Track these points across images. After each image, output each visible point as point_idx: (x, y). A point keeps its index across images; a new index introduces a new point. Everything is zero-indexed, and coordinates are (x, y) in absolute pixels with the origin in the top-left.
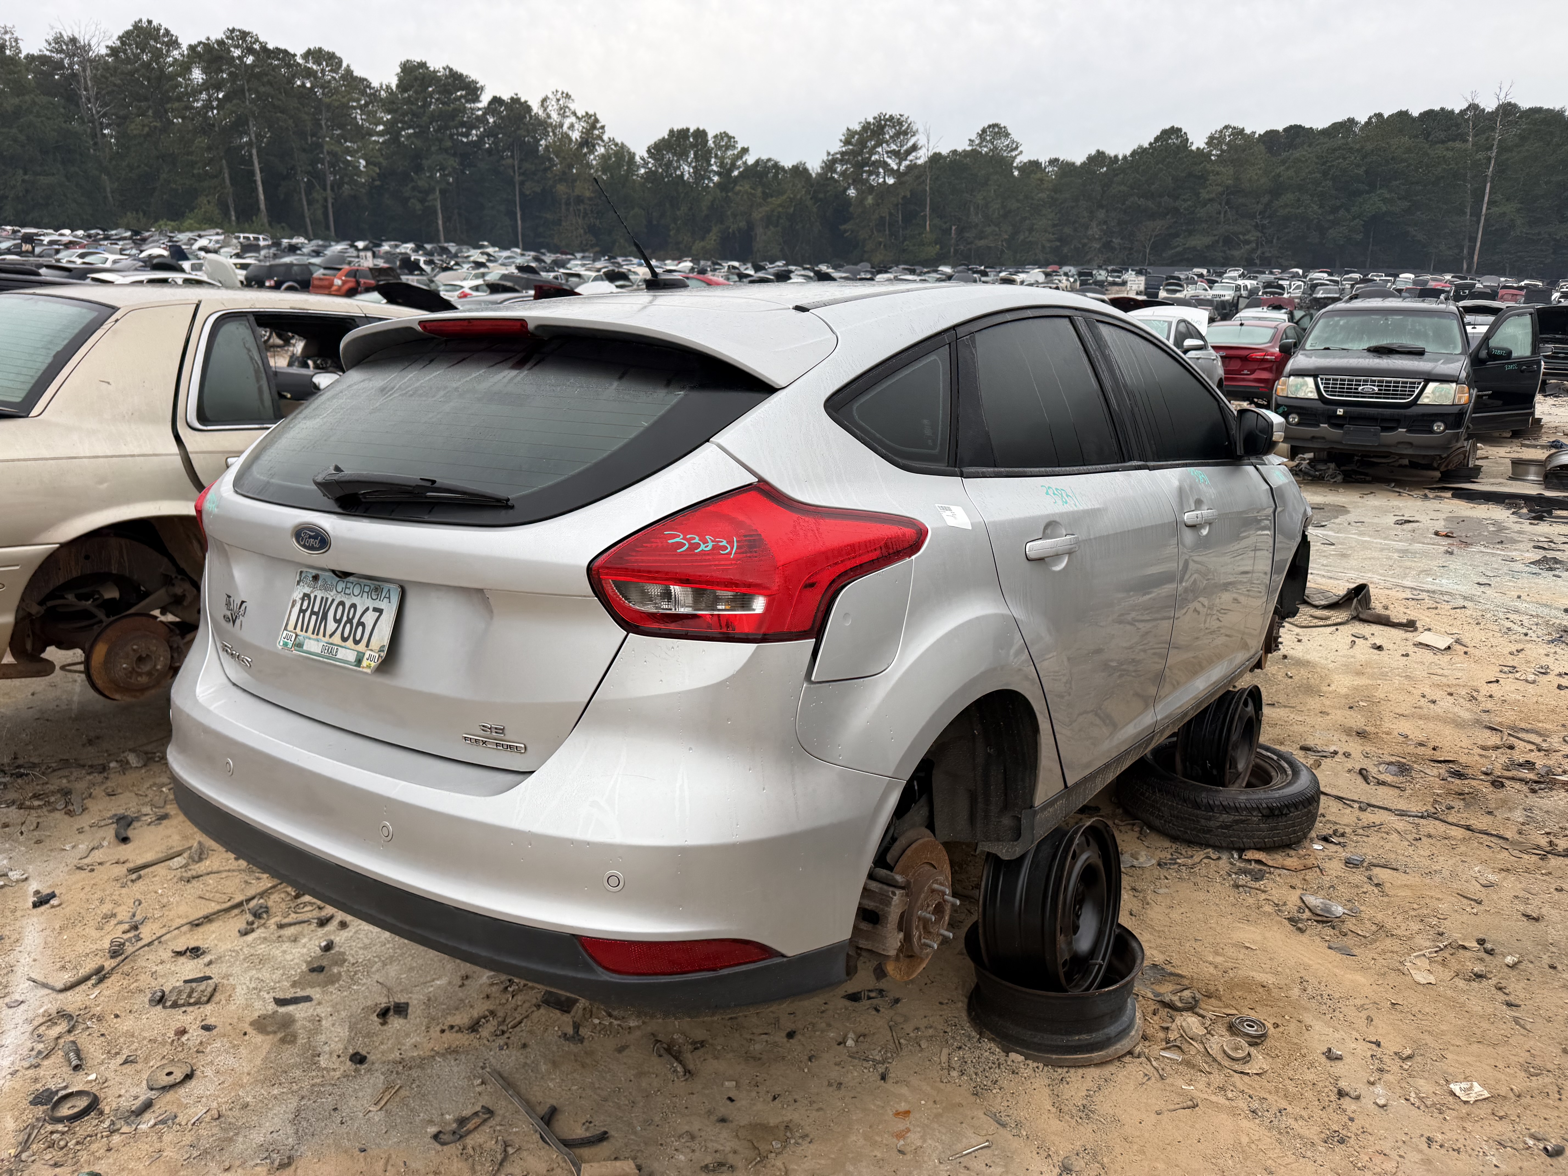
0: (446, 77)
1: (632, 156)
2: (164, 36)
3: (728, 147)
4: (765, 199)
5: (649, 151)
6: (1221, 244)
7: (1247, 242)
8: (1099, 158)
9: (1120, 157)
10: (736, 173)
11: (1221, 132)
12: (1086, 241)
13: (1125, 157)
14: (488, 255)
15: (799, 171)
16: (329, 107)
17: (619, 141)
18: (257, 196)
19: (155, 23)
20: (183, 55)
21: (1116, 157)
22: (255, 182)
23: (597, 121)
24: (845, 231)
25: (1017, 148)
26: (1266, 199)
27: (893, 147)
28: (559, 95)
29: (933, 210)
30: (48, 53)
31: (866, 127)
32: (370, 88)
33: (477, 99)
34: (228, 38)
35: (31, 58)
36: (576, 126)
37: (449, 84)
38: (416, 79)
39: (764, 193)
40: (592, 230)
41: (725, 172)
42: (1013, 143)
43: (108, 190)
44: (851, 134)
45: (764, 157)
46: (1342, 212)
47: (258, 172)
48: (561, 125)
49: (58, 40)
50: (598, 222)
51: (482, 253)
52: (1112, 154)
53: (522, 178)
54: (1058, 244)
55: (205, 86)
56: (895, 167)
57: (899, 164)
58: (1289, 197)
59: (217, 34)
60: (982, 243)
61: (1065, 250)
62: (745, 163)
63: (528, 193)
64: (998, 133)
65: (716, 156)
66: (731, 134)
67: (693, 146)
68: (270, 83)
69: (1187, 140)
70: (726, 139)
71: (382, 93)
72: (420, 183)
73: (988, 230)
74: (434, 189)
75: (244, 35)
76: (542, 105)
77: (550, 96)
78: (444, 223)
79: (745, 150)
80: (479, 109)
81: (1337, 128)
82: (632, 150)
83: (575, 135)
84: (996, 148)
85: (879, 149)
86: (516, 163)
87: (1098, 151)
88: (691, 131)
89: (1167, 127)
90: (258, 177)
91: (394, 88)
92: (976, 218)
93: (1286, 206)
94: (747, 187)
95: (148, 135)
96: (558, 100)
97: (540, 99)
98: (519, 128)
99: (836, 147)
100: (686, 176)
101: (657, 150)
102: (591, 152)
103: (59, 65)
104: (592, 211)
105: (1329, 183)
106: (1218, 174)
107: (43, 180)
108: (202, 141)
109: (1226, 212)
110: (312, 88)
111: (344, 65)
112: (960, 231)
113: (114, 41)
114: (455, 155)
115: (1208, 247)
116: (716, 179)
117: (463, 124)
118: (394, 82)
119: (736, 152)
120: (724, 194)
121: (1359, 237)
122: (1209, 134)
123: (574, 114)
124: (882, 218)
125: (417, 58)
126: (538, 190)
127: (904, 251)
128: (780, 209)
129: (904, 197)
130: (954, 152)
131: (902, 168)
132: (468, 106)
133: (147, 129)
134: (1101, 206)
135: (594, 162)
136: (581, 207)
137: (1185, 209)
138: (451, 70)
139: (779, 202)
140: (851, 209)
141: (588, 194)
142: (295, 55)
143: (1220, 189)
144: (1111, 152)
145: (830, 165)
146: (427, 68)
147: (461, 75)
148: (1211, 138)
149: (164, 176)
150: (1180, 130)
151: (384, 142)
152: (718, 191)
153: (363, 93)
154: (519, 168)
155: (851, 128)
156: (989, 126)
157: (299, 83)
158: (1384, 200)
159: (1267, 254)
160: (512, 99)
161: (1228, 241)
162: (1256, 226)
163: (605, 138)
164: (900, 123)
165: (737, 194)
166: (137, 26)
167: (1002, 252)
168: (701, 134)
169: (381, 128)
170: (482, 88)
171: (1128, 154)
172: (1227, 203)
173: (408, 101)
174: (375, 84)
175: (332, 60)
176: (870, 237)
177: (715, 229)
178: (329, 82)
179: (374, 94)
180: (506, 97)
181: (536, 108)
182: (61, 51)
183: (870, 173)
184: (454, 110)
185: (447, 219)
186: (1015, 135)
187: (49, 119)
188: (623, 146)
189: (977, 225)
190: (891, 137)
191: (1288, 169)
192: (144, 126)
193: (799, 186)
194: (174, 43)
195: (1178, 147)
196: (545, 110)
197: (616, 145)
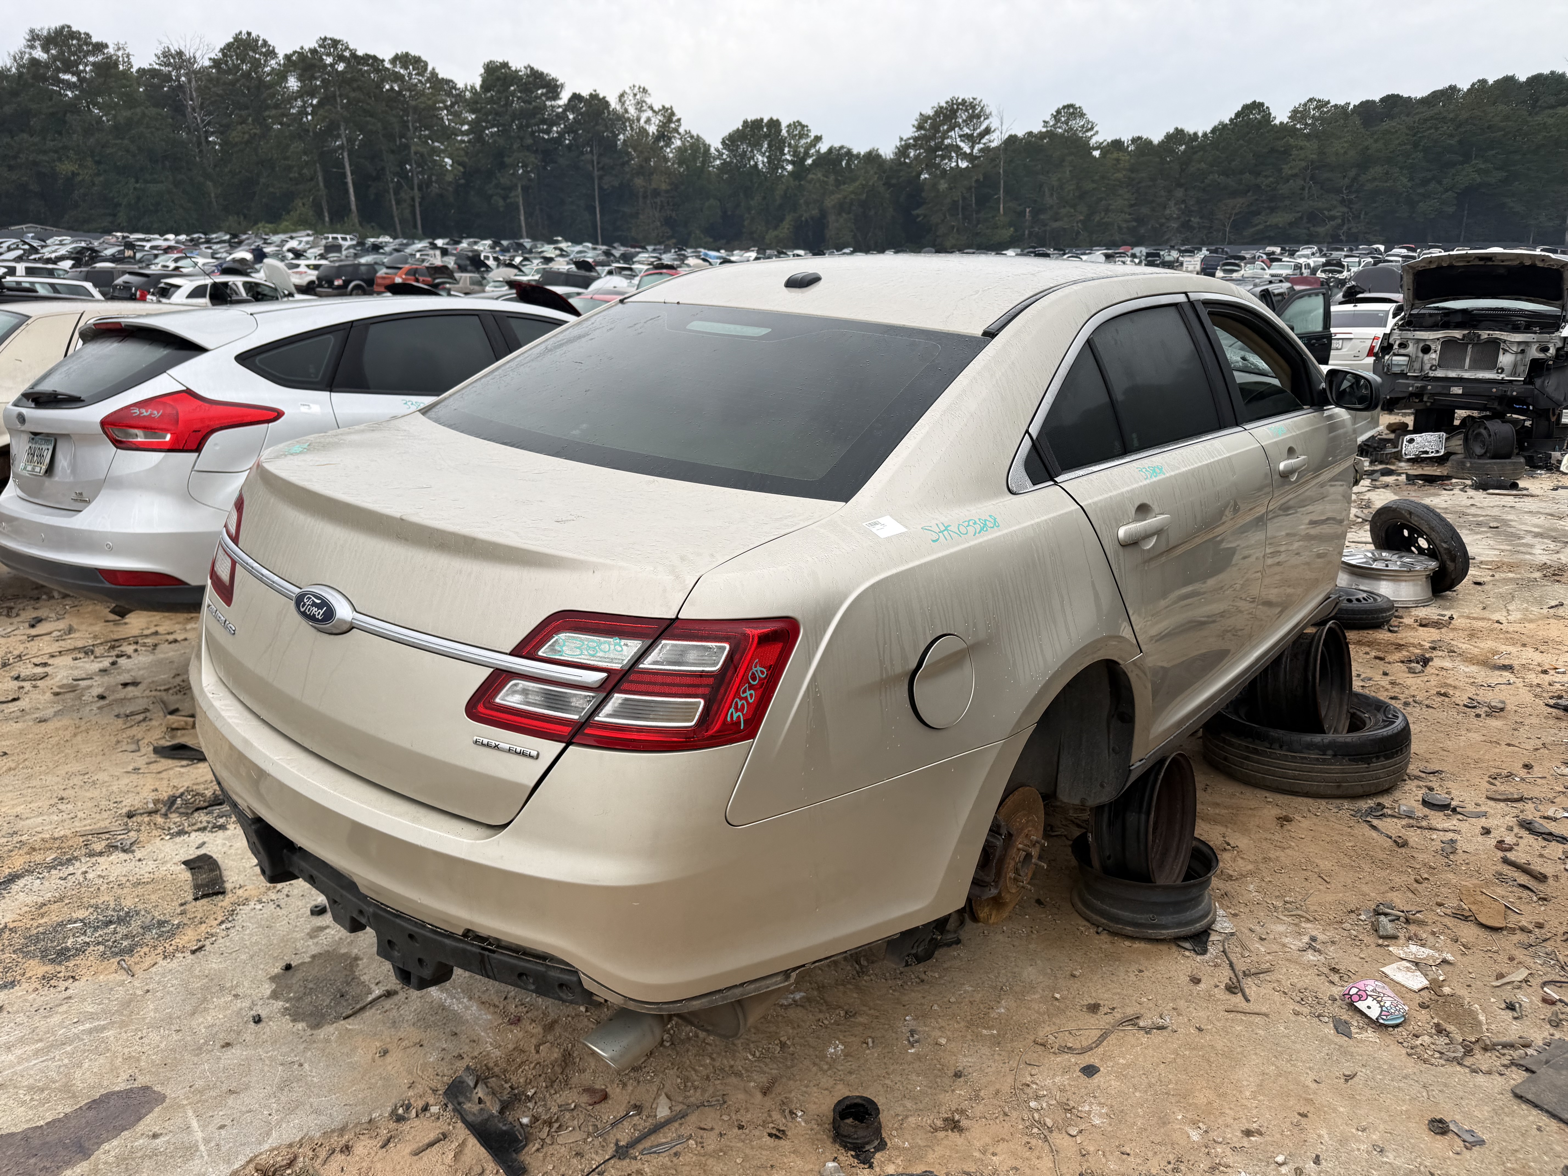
0: (528, 76)
1: (707, 148)
2: (262, 46)
3: (801, 136)
4: (837, 187)
5: (723, 142)
6: (1305, 220)
7: (1333, 218)
8: (1178, 136)
9: (1200, 135)
10: (809, 161)
11: (1305, 105)
12: (1163, 220)
13: (1205, 135)
14: (561, 250)
15: (872, 157)
16: (415, 109)
17: (694, 133)
18: (349, 198)
19: (254, 35)
20: (279, 65)
21: (1195, 134)
22: (346, 183)
23: (673, 114)
24: (918, 216)
25: (1092, 129)
26: (1352, 173)
27: (966, 131)
28: (636, 90)
29: (1007, 192)
30: (157, 67)
31: (939, 111)
32: (456, 89)
33: (556, 97)
34: (320, 46)
35: (141, 71)
36: (653, 120)
37: (530, 83)
38: (498, 79)
39: (836, 180)
40: (668, 222)
41: (799, 161)
42: (1088, 123)
43: (213, 195)
44: (924, 118)
45: (837, 145)
46: (1433, 185)
47: (349, 173)
48: (638, 120)
49: (166, 54)
50: (674, 215)
51: (556, 248)
52: (1191, 132)
53: (601, 173)
54: (1135, 224)
55: (300, 94)
56: (968, 151)
57: (972, 148)
58: (1377, 170)
59: (310, 43)
60: (1056, 225)
61: (1142, 231)
62: (818, 151)
63: (606, 187)
64: (1073, 113)
65: (790, 145)
66: (804, 123)
67: (766, 136)
68: (359, 88)
69: (1270, 114)
70: (799, 128)
71: (467, 93)
72: (502, 181)
73: (1063, 211)
74: (516, 186)
75: (335, 43)
76: (620, 100)
77: (628, 91)
78: (526, 219)
79: (818, 139)
80: (559, 106)
81: (1436, 96)
82: (707, 142)
83: (652, 129)
84: (1071, 129)
85: (952, 134)
86: (595, 158)
87: (1177, 129)
88: (765, 121)
89: (1249, 102)
90: (349, 179)
91: (478, 88)
92: (1050, 200)
93: (1375, 179)
94: (820, 175)
95: (248, 142)
96: (635, 95)
97: (617, 94)
98: (597, 124)
99: (909, 132)
100: (760, 166)
101: (732, 141)
102: (668, 145)
103: (168, 77)
104: (668, 203)
105: (1420, 155)
106: (1301, 148)
107: (153, 188)
108: (298, 146)
109: (1310, 188)
110: (400, 92)
111: (430, 68)
112: (1036, 213)
113: (216, 54)
114: (536, 152)
115: (1291, 224)
116: (790, 167)
117: (544, 121)
118: (478, 83)
119: (809, 140)
120: (797, 183)
121: (1451, 210)
122: (1292, 108)
123: (651, 108)
124: (955, 203)
125: (499, 59)
126: (616, 184)
127: (977, 234)
128: (853, 196)
129: (977, 181)
130: (1030, 134)
131: (975, 151)
132: (548, 103)
133: (246, 136)
134: (1180, 185)
135: (671, 155)
136: (658, 200)
137: (1267, 186)
138: (532, 69)
139: (851, 189)
140: (923, 195)
141: (664, 187)
142: (383, 61)
143: (1304, 164)
144: (1190, 129)
145: (903, 151)
146: (509, 68)
147: (542, 73)
148: (1295, 112)
149: (263, 180)
150: (1262, 104)
151: (469, 141)
152: (791, 179)
153: (449, 94)
154: (598, 163)
155: (924, 112)
156: (1064, 107)
157: (387, 87)
158: (1479, 171)
159: (1354, 230)
160: (591, 95)
161: (1313, 217)
162: (1342, 202)
163: (681, 130)
164: (973, 107)
165: (810, 182)
166: (237, 38)
167: (1078, 233)
168: (774, 124)
169: (466, 127)
170: (562, 86)
171: (1208, 131)
172: (1312, 178)
173: (491, 100)
174: (460, 85)
175: (418, 63)
176: (943, 221)
177: (789, 218)
178: (416, 85)
179: (459, 95)
180: (585, 93)
181: (614, 104)
182: (169, 65)
183: (943, 157)
184: (535, 108)
185: (528, 215)
186: (1090, 116)
187: (158, 129)
188: (698, 138)
189: (1051, 207)
190: (964, 121)
191: (1376, 141)
192: (244, 133)
193: (872, 172)
194: (272, 53)
195: (1260, 122)
196: (623, 104)
197: (692, 137)
